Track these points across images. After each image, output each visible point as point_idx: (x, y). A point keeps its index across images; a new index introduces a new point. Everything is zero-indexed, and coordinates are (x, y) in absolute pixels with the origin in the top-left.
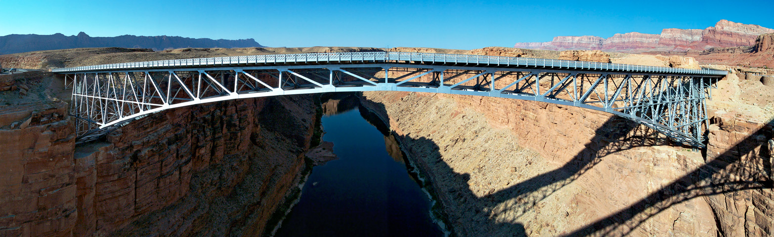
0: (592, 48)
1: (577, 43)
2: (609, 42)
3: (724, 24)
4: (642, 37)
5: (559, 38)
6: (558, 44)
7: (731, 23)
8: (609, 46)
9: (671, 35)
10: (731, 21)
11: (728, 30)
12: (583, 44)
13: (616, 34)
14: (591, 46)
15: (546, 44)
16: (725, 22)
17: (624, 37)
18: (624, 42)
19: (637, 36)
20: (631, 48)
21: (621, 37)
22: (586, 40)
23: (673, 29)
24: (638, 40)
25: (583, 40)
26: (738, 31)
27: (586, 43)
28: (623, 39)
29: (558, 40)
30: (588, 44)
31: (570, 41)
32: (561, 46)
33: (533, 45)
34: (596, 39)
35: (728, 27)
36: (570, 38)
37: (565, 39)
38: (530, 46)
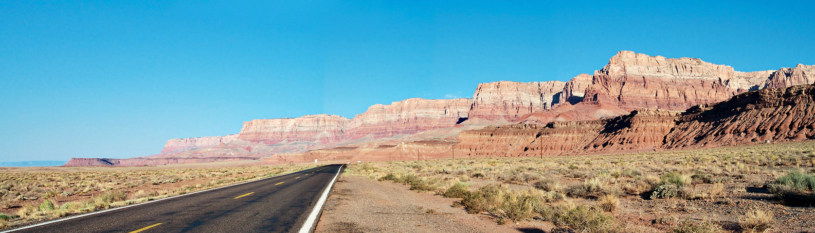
0: (321, 139)
1: (291, 132)
2: (359, 124)
3: (626, 60)
4: (427, 107)
5: (254, 123)
6: (253, 136)
7: (643, 57)
8: (358, 133)
9: (495, 95)
10: (642, 53)
11: (638, 74)
12: (303, 132)
13: (373, 107)
14: (319, 136)
15: (228, 139)
16: (628, 56)
17: (391, 111)
18: (389, 122)
19: (417, 106)
20: (405, 132)
21: (383, 110)
22: (311, 124)
23: (502, 82)
24: (420, 113)
25: (303, 124)
26: (658, 74)
27: (308, 132)
28: (387, 115)
29: (252, 129)
30: (313, 132)
31: (277, 130)
32: (258, 141)
33: (205, 143)
34: (330, 121)
35: (636, 67)
36: (278, 122)
37: (267, 126)
38: (198, 144)
